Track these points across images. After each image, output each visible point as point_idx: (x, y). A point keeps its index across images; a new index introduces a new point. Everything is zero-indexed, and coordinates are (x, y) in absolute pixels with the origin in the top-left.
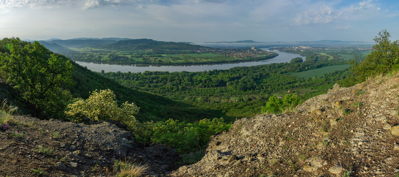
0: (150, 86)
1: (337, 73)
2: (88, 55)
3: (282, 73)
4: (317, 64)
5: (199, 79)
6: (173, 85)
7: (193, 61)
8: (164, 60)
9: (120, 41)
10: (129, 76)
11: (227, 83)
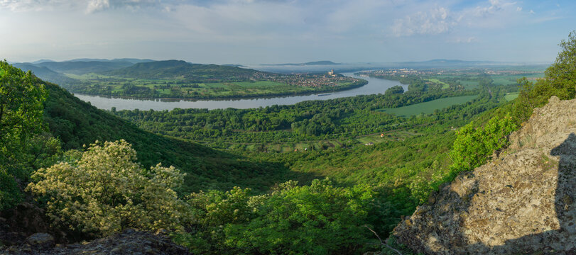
0: (180, 130)
1: (454, 108)
2: (92, 85)
3: (372, 109)
4: (425, 95)
5: (251, 119)
6: (214, 128)
7: (244, 92)
8: (201, 92)
9: (139, 64)
10: (150, 115)
11: (292, 125)
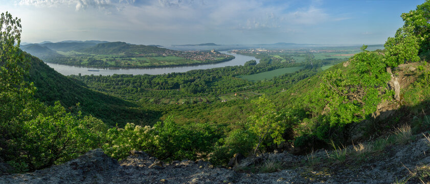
0: (114, 88)
1: (286, 75)
2: (71, 59)
3: (234, 76)
4: (270, 67)
5: (157, 82)
6: (134, 87)
7: (157, 64)
8: (132, 63)
9: (99, 45)
10: (100, 79)
11: (181, 86)
